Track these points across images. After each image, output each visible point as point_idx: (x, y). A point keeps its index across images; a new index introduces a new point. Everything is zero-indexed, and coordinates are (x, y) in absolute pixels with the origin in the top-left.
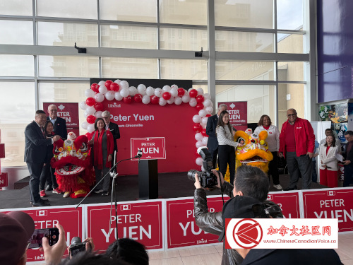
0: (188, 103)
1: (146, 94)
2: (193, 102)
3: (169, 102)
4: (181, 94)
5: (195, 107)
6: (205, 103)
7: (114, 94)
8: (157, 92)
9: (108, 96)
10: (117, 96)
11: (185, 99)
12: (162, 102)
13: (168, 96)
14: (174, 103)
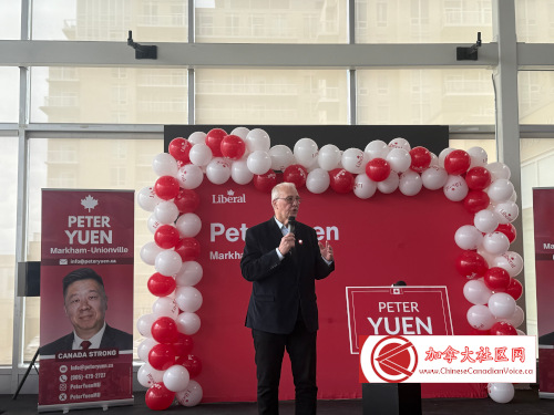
0: (441, 190)
1: (317, 166)
2: (455, 189)
3: (383, 187)
4: (419, 164)
5: (463, 202)
6: (494, 191)
7: (230, 166)
8: (349, 158)
9: (214, 171)
10: (238, 171)
11: (431, 178)
12: (363, 186)
13: (380, 171)
14: (398, 191)
